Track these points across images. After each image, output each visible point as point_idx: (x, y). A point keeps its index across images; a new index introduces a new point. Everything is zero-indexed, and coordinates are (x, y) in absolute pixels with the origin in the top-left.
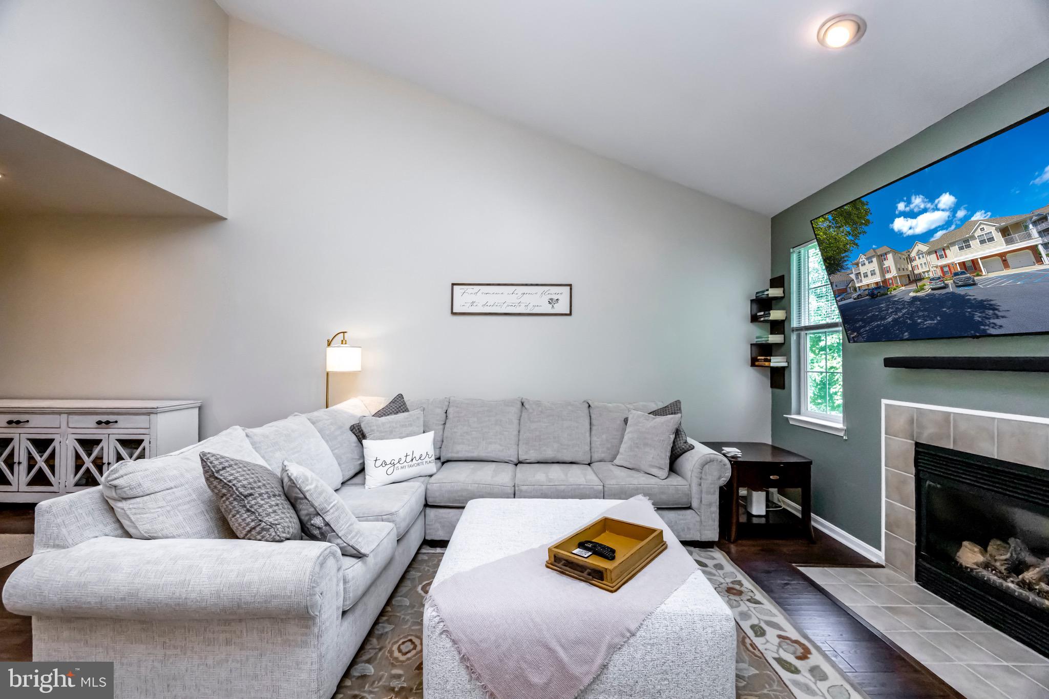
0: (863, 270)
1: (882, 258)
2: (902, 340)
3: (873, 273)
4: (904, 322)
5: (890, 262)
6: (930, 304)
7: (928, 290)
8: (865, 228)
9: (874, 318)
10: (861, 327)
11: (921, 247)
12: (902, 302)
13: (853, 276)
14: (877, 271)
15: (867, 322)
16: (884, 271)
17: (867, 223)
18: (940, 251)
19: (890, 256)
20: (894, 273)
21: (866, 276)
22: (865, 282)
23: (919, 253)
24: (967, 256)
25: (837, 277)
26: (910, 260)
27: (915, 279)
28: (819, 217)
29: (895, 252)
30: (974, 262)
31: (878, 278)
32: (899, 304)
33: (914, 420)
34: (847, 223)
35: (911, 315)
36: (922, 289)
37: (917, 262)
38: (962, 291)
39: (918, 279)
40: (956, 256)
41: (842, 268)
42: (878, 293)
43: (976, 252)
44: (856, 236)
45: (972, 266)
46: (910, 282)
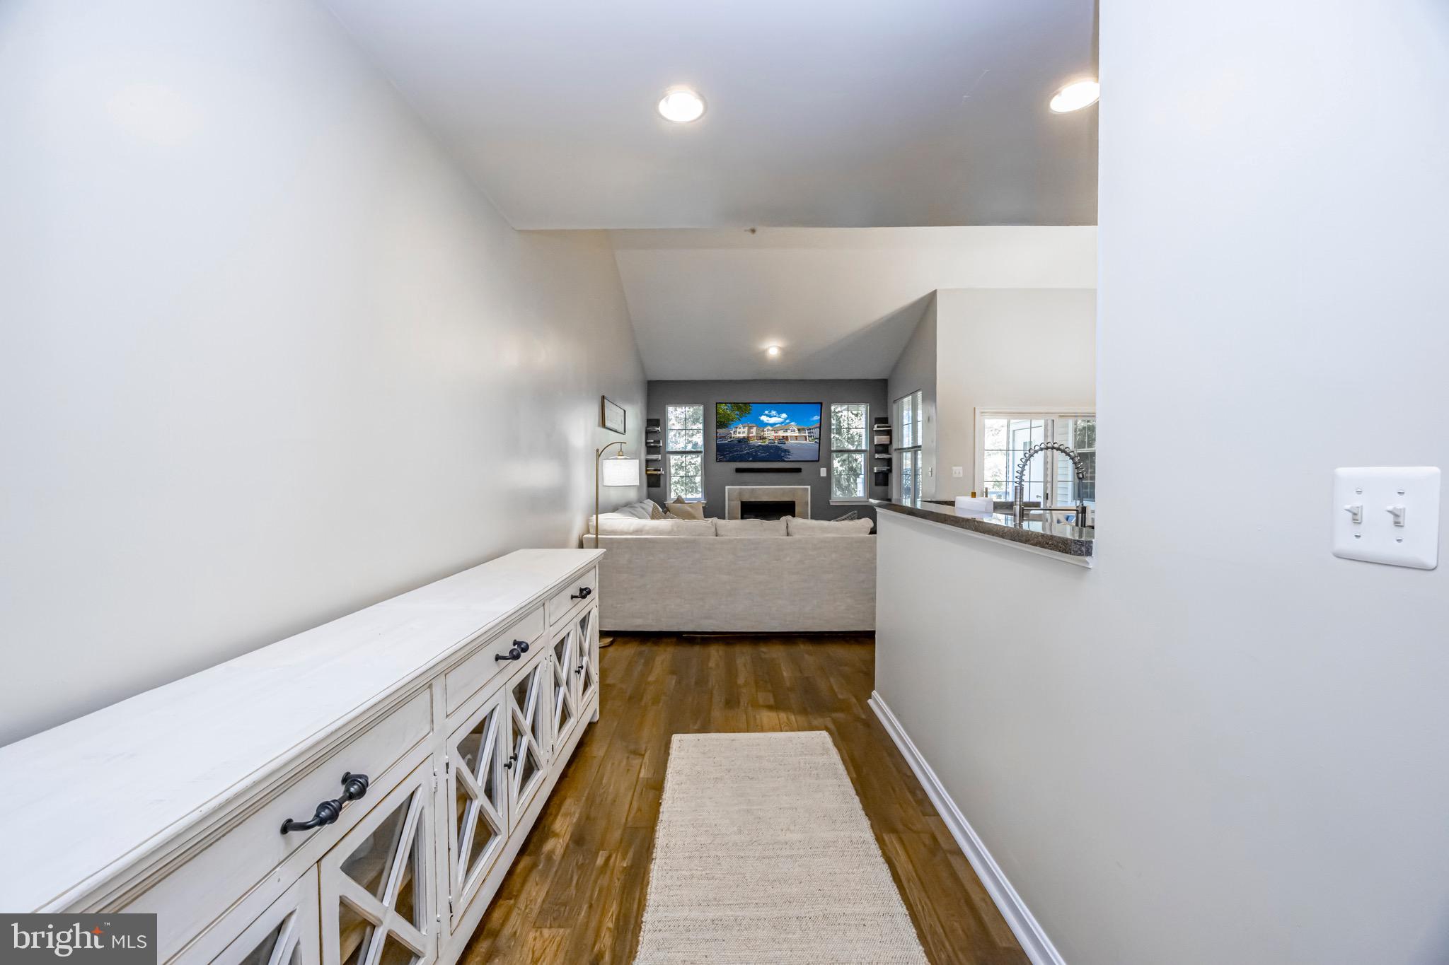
0: (738, 430)
1: (750, 428)
2: (748, 461)
3: (744, 433)
4: (752, 454)
5: (754, 430)
6: (766, 448)
7: (767, 443)
8: (746, 415)
9: (737, 451)
10: (727, 454)
11: (770, 428)
12: (754, 446)
13: (732, 432)
14: (746, 432)
15: (730, 452)
16: (749, 432)
17: (749, 413)
18: (776, 431)
19: (755, 428)
20: (754, 434)
21: (739, 433)
22: (738, 435)
23: (768, 430)
24: (785, 434)
25: (722, 431)
26: (763, 431)
27: (763, 438)
28: (722, 403)
29: (757, 427)
30: (787, 437)
31: (745, 435)
32: (750, 447)
33: (741, 493)
34: (738, 410)
35: (756, 452)
36: (765, 442)
37: (766, 433)
38: (779, 445)
39: (765, 438)
40: (781, 434)
41: (727, 427)
42: (741, 441)
43: (789, 434)
44: (741, 417)
45: (786, 438)
46: (760, 439)
